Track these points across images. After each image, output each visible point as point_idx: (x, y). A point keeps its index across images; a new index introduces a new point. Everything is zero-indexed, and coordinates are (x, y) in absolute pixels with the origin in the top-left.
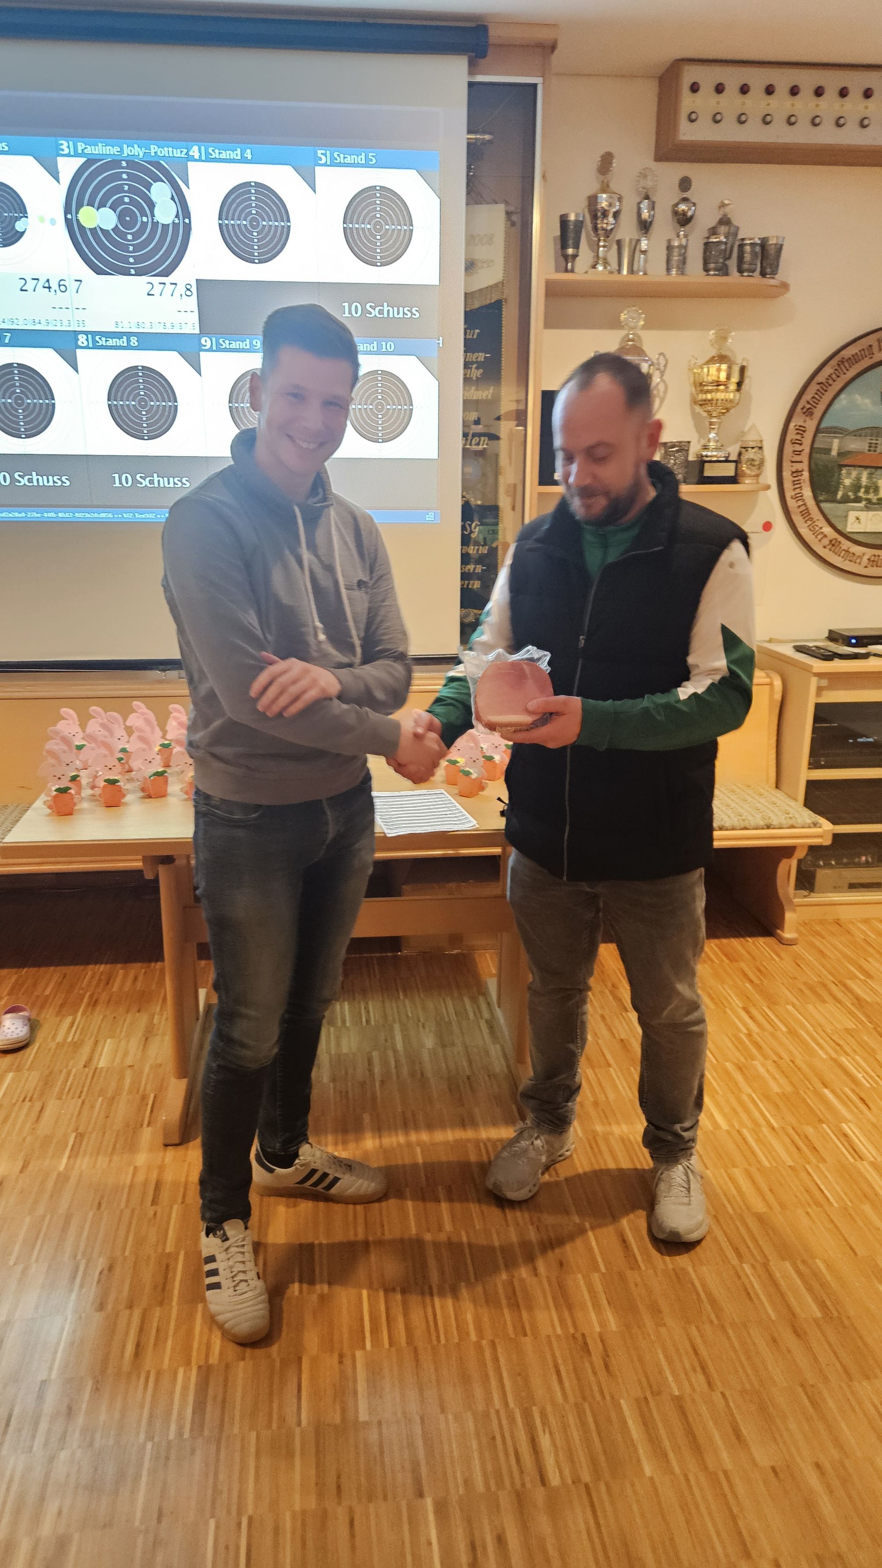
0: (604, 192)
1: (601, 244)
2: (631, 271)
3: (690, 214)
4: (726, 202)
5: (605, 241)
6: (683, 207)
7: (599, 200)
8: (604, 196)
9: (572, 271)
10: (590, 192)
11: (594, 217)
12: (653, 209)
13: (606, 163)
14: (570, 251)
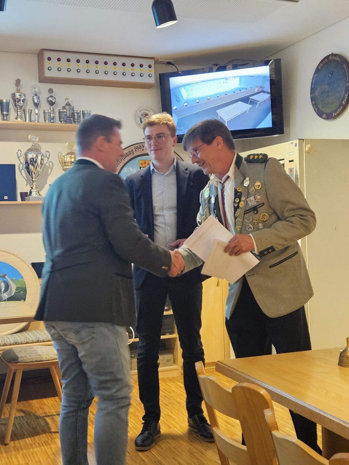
0: (18, 92)
1: (19, 110)
2: (30, 120)
3: (53, 101)
4: (68, 98)
5: (20, 110)
6: (50, 99)
7: (16, 95)
8: (18, 94)
9: (6, 120)
10: (13, 92)
11: (15, 101)
12: (39, 99)
13: (18, 82)
14: (5, 113)
